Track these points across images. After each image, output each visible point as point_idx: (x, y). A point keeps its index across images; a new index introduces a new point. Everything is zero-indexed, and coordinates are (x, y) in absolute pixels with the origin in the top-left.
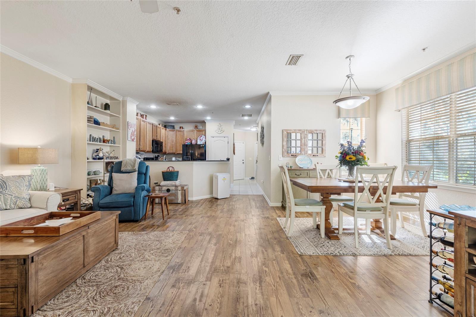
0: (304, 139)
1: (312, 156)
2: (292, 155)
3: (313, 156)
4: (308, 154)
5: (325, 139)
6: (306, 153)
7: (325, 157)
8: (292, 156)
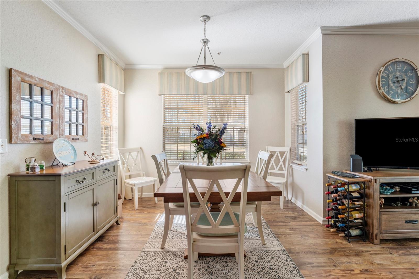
0: (58, 106)
1: (71, 139)
2: (35, 139)
3: (73, 139)
4: (64, 136)
5: (87, 110)
6: (62, 135)
7: (87, 141)
8: (36, 141)
